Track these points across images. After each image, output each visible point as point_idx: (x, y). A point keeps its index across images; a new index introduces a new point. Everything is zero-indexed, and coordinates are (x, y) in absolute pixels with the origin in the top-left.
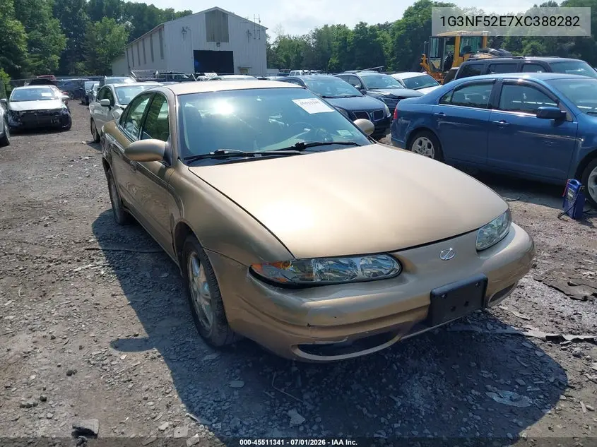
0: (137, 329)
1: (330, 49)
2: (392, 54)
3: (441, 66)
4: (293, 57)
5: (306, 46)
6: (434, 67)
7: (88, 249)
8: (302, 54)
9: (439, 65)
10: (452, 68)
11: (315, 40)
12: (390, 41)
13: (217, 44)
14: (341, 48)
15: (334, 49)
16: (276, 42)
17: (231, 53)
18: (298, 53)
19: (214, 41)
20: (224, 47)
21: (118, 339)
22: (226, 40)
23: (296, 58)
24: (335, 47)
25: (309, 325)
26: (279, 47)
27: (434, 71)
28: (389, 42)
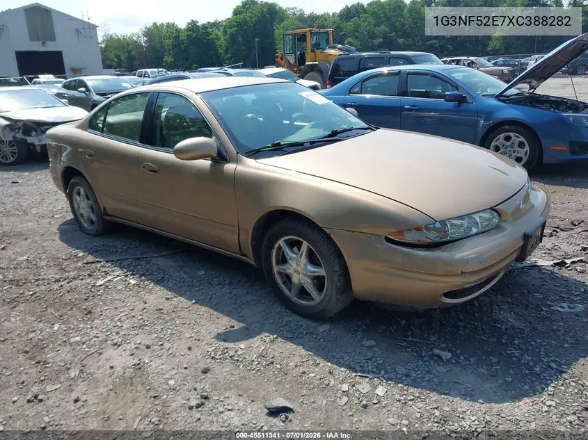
0: (224, 323)
1: (162, 47)
2: (226, 52)
3: (295, 62)
4: (124, 57)
5: (137, 45)
6: (290, 63)
7: (87, 263)
8: (133, 53)
9: (294, 60)
10: (307, 63)
11: (146, 39)
12: (222, 38)
13: (43, 43)
14: (174, 46)
15: (166, 47)
16: (104, 41)
17: (60, 53)
18: (129, 52)
19: (38, 40)
20: (51, 47)
21: (218, 334)
22: (53, 39)
23: (128, 57)
24: (168, 45)
25: (463, 273)
26: (106, 45)
27: (290, 66)
28: (222, 41)
